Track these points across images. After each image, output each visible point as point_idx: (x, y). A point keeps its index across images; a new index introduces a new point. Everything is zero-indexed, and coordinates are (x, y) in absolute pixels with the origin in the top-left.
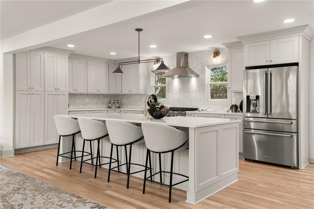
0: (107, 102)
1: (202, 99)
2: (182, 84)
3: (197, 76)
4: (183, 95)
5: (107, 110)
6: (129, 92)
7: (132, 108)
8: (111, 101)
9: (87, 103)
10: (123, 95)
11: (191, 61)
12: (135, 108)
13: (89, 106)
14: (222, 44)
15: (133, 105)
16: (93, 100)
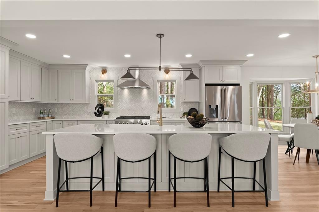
0: (34, 112)
1: (153, 108)
2: (133, 95)
3: (148, 88)
4: (133, 105)
5: (46, 121)
6: (69, 101)
7: (68, 118)
8: (42, 111)
9: (13, 114)
10: (53, 104)
11: (142, 75)
12: (72, 118)
13: (15, 118)
14: (180, 64)
15: (69, 115)
16: (20, 110)
